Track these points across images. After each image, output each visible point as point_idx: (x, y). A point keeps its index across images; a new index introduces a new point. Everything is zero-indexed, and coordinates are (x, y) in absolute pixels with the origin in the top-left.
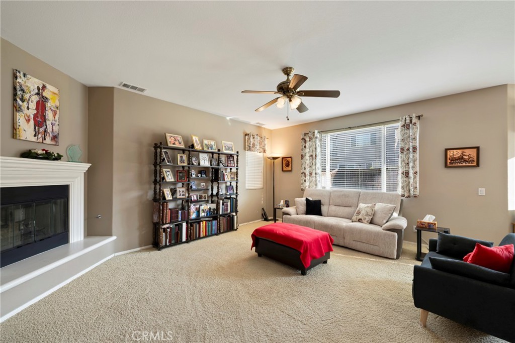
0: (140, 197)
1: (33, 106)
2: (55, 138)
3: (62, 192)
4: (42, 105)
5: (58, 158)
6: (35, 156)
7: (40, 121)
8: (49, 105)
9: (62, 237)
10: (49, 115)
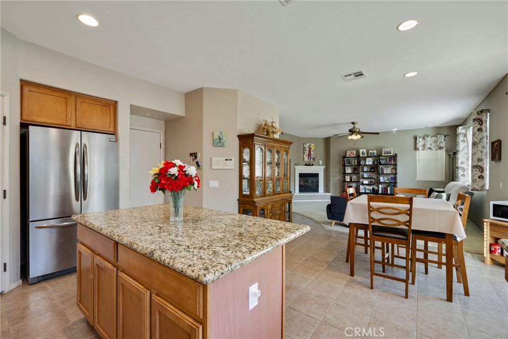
0: (340, 179)
1: (307, 151)
2: (314, 159)
3: (317, 175)
4: (310, 151)
5: (312, 165)
6: (309, 165)
7: (309, 155)
8: (312, 150)
9: (317, 190)
10: (312, 152)
